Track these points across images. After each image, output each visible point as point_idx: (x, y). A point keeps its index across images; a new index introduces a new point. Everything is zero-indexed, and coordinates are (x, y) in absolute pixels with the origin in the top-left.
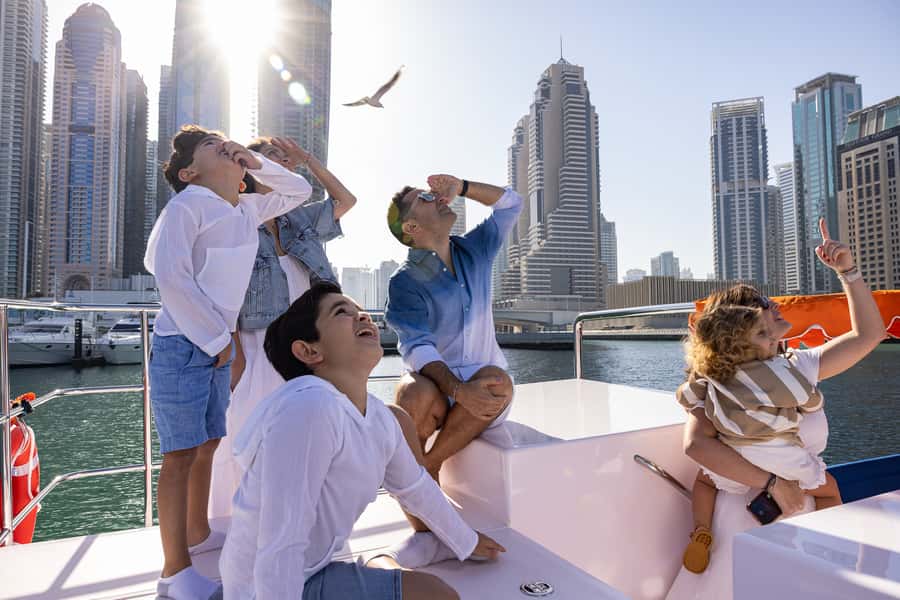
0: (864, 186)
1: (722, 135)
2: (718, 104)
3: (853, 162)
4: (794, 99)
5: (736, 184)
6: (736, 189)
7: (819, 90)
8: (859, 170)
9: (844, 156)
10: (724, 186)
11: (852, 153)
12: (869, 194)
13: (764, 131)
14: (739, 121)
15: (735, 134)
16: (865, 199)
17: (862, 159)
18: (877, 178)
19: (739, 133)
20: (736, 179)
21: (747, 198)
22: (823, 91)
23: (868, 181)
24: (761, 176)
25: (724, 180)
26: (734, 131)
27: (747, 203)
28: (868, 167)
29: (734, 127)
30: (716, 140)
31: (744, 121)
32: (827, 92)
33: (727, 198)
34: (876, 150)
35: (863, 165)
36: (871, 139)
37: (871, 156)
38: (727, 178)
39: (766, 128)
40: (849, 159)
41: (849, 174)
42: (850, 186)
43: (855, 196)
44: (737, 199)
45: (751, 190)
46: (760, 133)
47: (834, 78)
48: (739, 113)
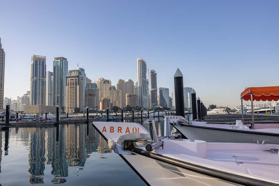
0: (71, 86)
1: (35, 64)
2: (35, 55)
3: (69, 80)
4: (54, 60)
5: (38, 78)
6: (38, 79)
7: (60, 60)
8: (70, 83)
9: (68, 79)
10: (35, 78)
11: (69, 79)
12: (72, 88)
13: (46, 65)
14: (40, 61)
15: (38, 65)
16: (71, 89)
17: (71, 81)
18: (74, 85)
19: (40, 65)
20: (38, 76)
21: (41, 82)
22: (61, 60)
23: (72, 85)
24: (44, 77)
25: (35, 76)
26: (38, 64)
27: (41, 83)
28: (72, 82)
29: (39, 63)
30: (33, 65)
31: (41, 62)
32: (62, 61)
33: (36, 81)
34: (74, 79)
35: (71, 82)
36: (73, 77)
37: (73, 80)
38: (36, 76)
39: (46, 64)
40: (68, 80)
41: (68, 83)
42: (68, 85)
43: (69, 88)
44: (38, 82)
45: (42, 80)
46: (45, 66)
47: (63, 58)
48: (40, 59)
